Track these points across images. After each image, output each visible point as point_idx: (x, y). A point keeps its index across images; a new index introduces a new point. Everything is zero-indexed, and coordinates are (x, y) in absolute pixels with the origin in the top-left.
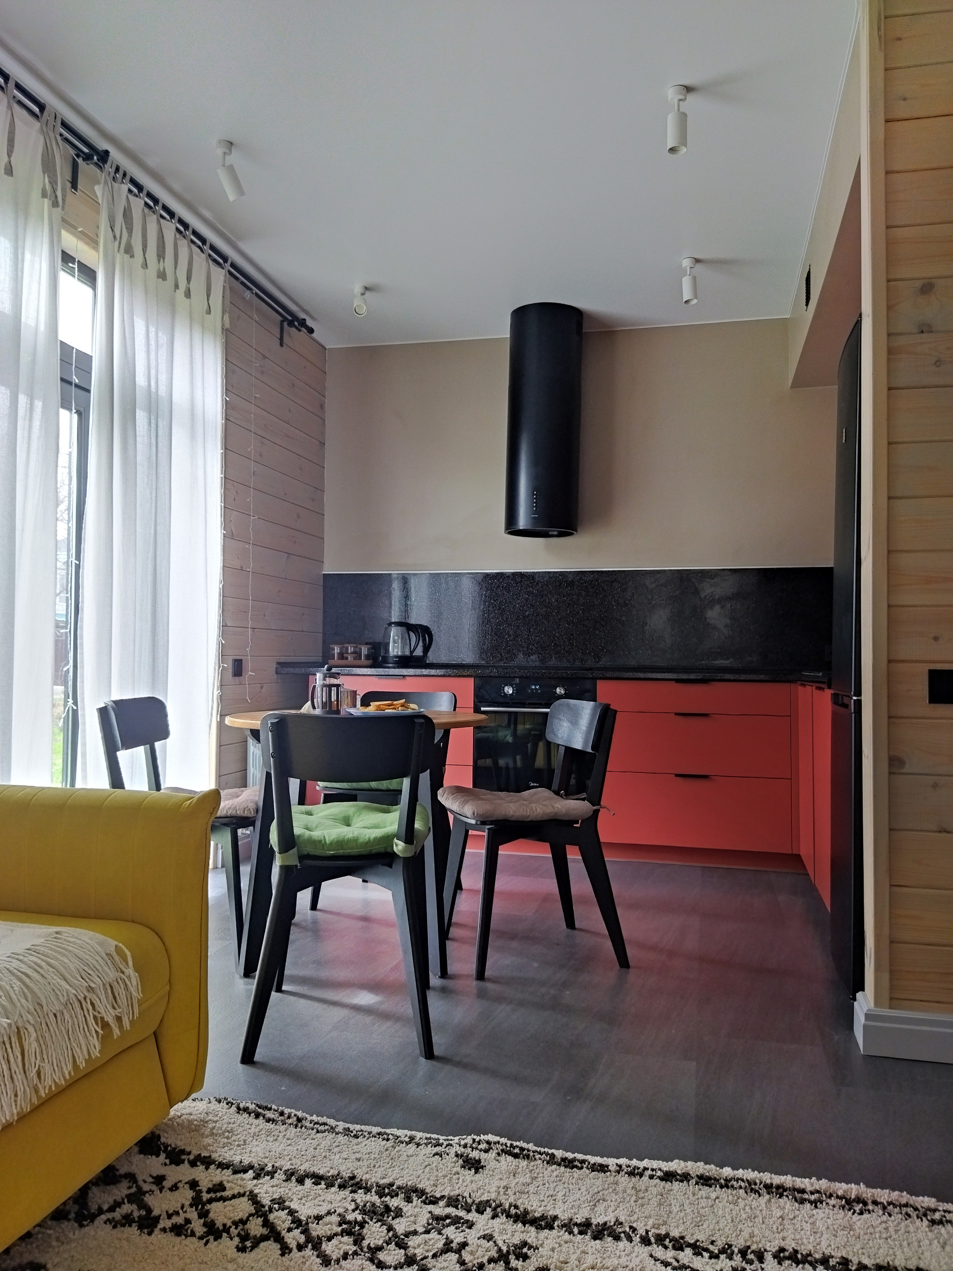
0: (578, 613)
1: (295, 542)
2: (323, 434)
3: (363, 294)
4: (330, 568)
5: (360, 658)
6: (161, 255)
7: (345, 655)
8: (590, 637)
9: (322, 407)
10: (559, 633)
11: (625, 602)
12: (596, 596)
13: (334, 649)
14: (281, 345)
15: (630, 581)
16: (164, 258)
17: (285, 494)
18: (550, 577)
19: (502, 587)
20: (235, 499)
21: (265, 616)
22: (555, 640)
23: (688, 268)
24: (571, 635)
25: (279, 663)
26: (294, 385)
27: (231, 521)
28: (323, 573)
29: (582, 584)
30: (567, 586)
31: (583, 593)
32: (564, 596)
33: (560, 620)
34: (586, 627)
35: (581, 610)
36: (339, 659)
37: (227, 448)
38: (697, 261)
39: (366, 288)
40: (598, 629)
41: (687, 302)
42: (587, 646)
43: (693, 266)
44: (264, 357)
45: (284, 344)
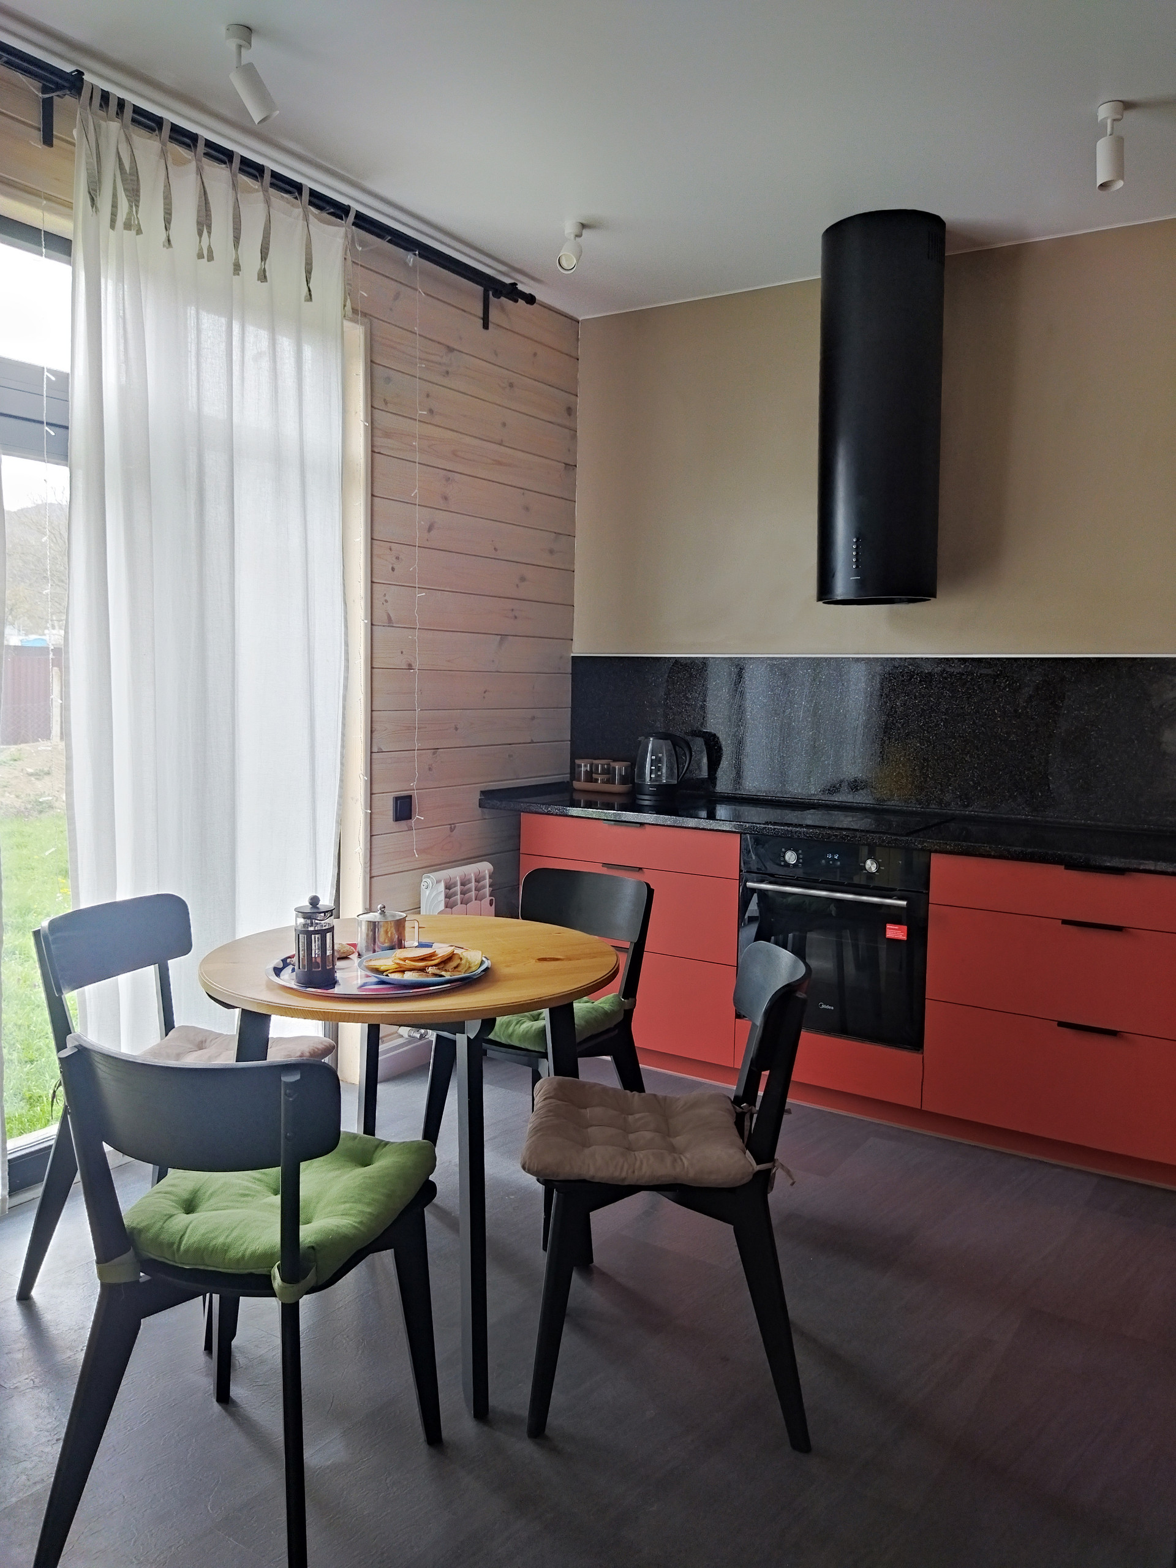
0: (937, 725)
1: (516, 617)
2: (572, 451)
3: (579, 236)
4: (579, 649)
5: (614, 783)
6: (204, 222)
7: (595, 776)
8: (956, 765)
9: (570, 411)
10: (905, 756)
11: (1016, 711)
12: (968, 698)
13: (580, 766)
14: (486, 326)
15: (1026, 675)
16: (209, 227)
17: (495, 549)
18: (894, 667)
19: (820, 682)
20: (393, 569)
21: (456, 729)
22: (899, 767)
23: (1109, 122)
24: (924, 759)
25: (483, 793)
26: (511, 385)
27: (386, 601)
28: (572, 655)
29: (946, 678)
30: (920, 681)
31: (947, 693)
32: (915, 698)
33: (907, 735)
34: (950, 749)
35: (942, 720)
36: (587, 781)
37: (376, 494)
38: (1127, 106)
39: (584, 226)
40: (968, 752)
41: (1103, 186)
42: (949, 779)
43: (1119, 117)
44: (450, 349)
45: (490, 325)
